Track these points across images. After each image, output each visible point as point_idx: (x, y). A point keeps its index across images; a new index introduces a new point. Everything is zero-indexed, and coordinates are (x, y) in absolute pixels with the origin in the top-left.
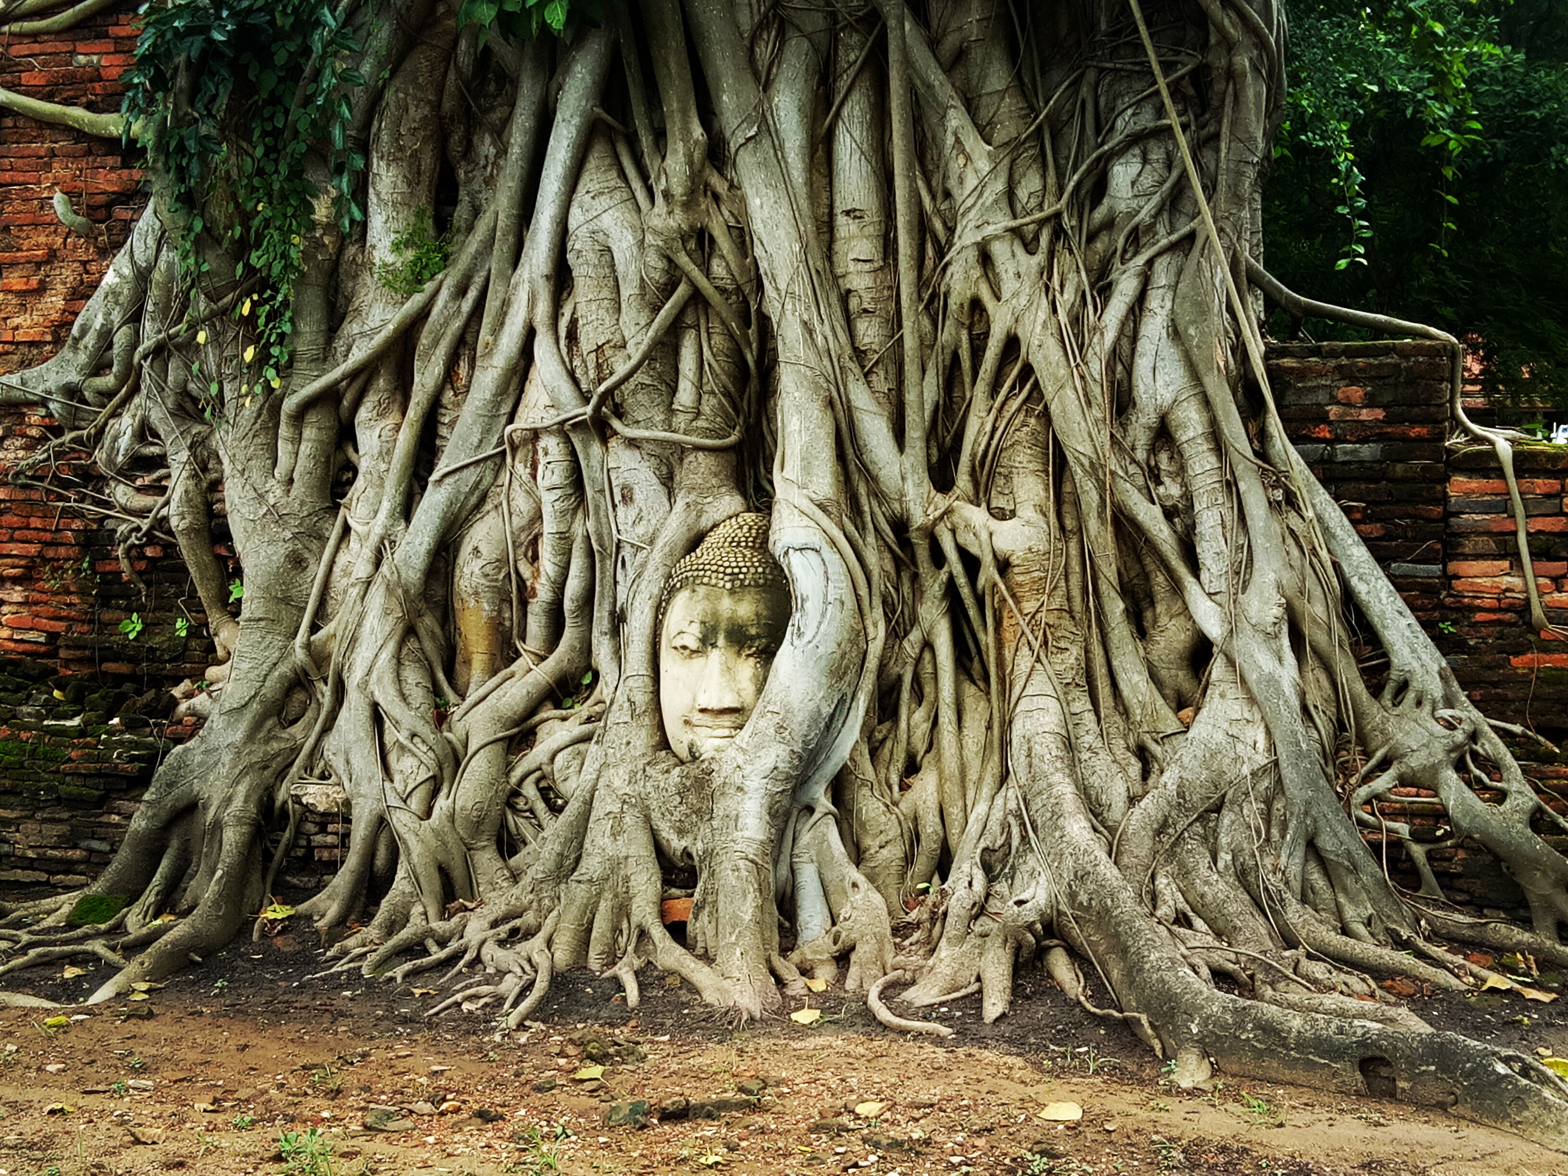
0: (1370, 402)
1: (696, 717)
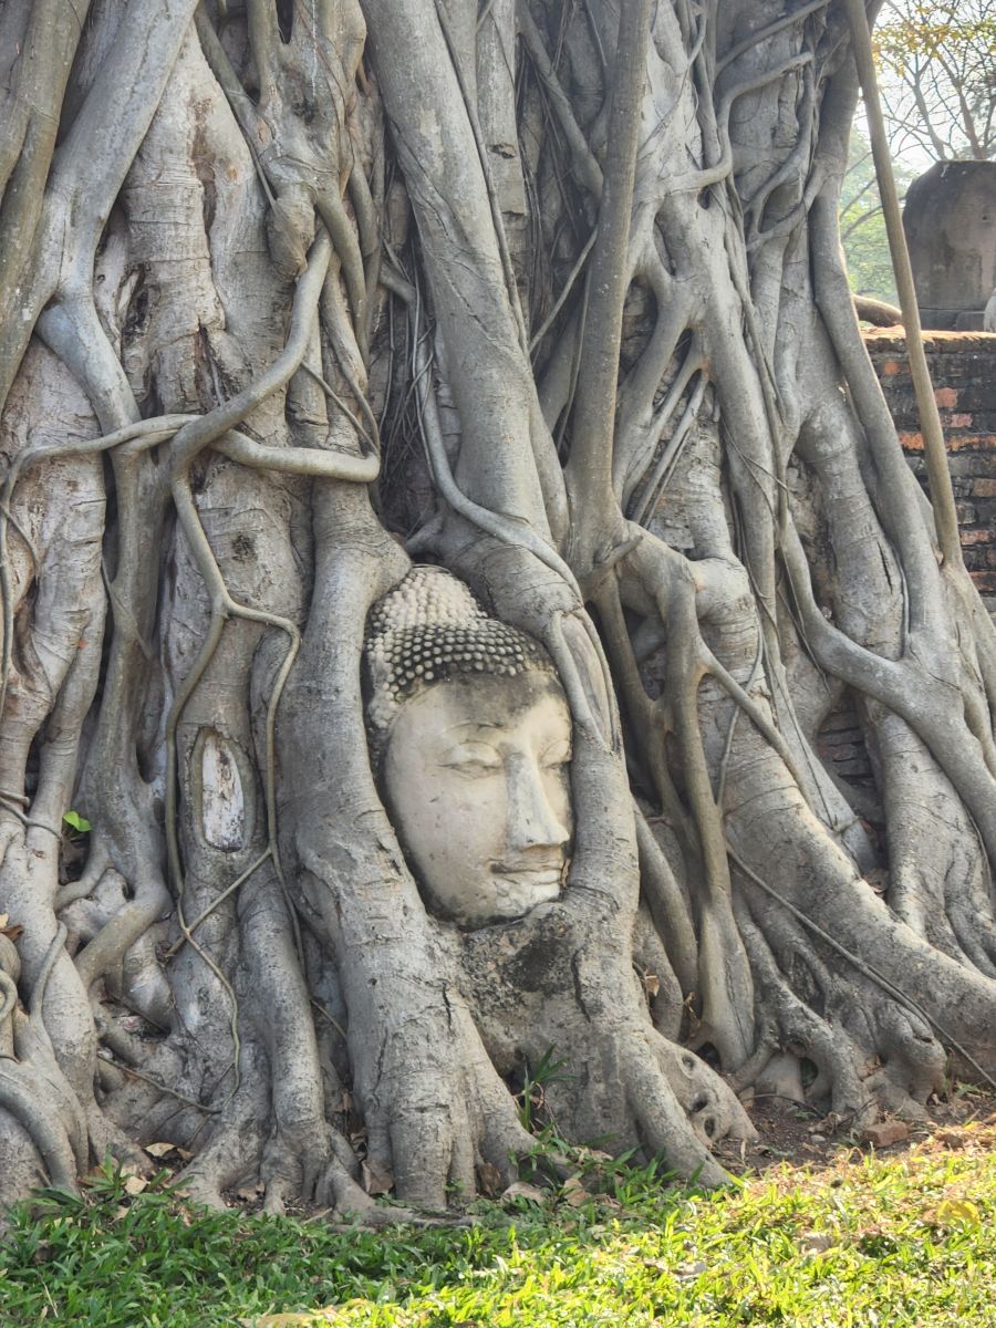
0: (960, 407)
1: (513, 859)
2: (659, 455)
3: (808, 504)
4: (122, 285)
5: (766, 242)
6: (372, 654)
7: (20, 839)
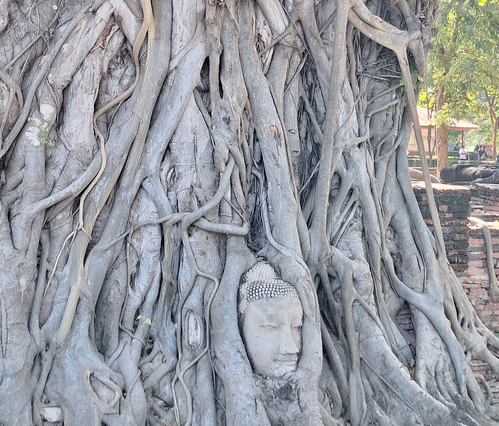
0: (449, 211)
1: (280, 357)
2: (341, 227)
3: (394, 242)
4: (168, 172)
5: (381, 160)
6: (241, 290)
7: (129, 342)
